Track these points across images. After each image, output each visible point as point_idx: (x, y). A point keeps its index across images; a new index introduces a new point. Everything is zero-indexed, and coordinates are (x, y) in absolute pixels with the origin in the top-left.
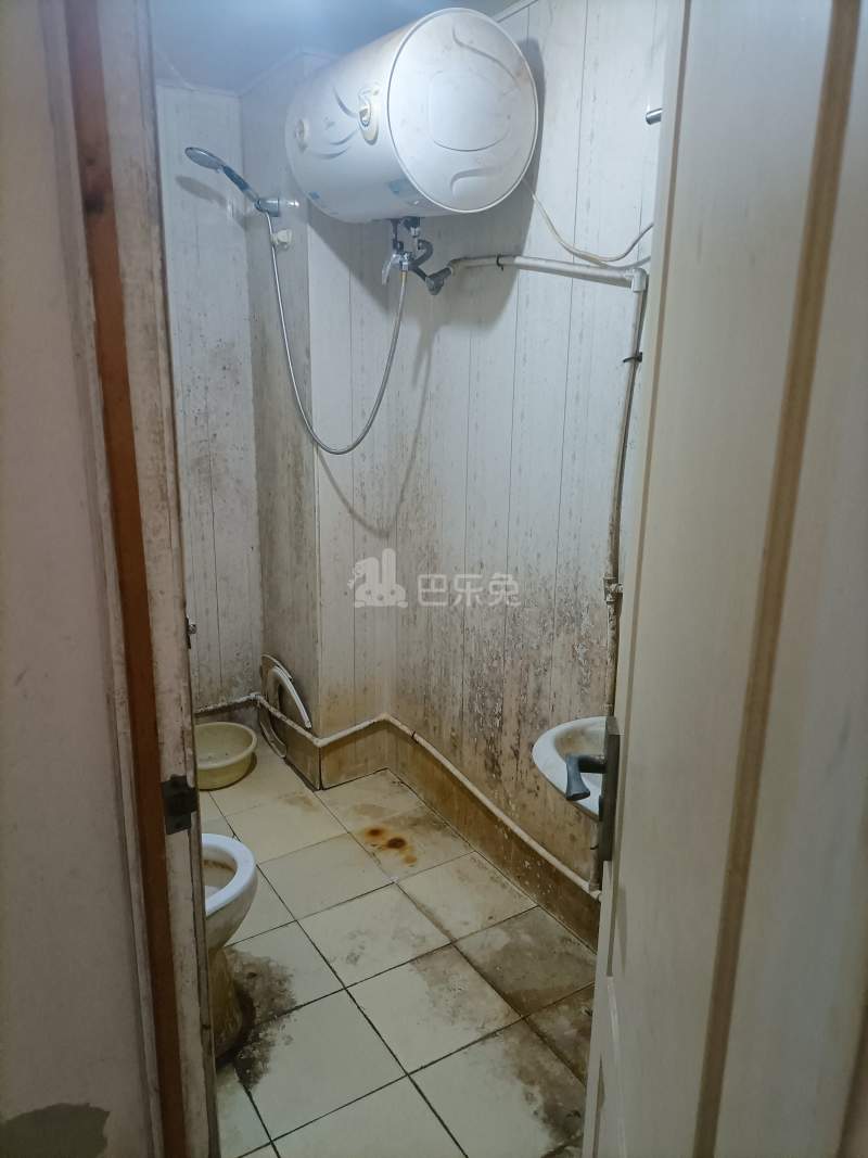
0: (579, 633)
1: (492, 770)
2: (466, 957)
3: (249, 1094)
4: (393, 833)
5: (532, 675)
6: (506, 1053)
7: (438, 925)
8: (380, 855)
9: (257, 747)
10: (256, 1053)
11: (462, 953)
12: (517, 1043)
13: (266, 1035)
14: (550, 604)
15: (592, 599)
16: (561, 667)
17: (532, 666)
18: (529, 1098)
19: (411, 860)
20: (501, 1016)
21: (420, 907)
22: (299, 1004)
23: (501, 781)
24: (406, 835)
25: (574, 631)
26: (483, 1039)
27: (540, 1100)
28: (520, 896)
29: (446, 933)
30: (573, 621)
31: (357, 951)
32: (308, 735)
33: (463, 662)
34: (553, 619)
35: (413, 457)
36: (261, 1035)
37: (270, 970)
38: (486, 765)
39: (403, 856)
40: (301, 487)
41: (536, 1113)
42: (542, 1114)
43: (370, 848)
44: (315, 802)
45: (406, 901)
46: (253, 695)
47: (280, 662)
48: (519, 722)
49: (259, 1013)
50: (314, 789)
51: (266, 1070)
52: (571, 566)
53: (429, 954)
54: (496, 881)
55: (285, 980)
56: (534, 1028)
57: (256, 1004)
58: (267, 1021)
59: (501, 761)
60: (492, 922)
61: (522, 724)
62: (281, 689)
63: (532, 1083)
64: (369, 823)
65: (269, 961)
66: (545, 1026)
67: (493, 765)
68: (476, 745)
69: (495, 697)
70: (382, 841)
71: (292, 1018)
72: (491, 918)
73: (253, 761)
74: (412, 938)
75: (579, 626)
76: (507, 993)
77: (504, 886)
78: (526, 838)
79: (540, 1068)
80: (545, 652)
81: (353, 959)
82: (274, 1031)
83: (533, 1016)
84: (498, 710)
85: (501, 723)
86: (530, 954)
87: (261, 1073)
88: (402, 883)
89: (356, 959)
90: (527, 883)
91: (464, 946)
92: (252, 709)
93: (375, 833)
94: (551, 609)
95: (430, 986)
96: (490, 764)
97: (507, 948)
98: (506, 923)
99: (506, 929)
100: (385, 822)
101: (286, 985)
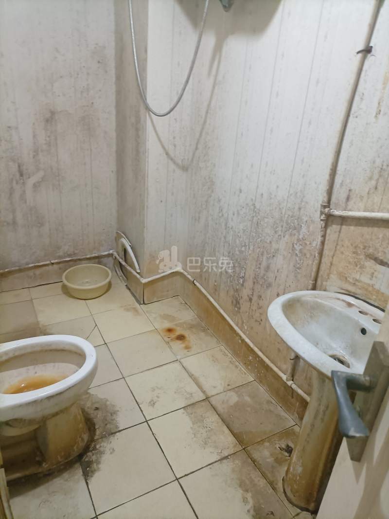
0: (298, 237)
1: (236, 306)
2: (214, 408)
3: (87, 483)
4: (179, 332)
5: (265, 258)
6: (233, 471)
7: (200, 387)
8: (172, 344)
9: (111, 278)
10: (94, 458)
11: (212, 405)
12: (240, 464)
13: (101, 446)
14: (282, 217)
15: (310, 217)
16: (284, 255)
17: (265, 253)
18: (245, 500)
19: (187, 348)
20: (232, 446)
21: (191, 376)
22: (120, 429)
23: (239, 312)
24: (186, 333)
25: (295, 235)
26: (221, 460)
27: (251, 502)
28: (245, 374)
29: (204, 392)
30: (295, 229)
31: (155, 399)
32: (138, 276)
33: (224, 246)
34: (282, 227)
35: (205, 122)
36: (98, 447)
37: (106, 406)
38: (232, 302)
39: (183, 345)
40: (139, 137)
41: (248, 511)
42: (252, 512)
43: (167, 339)
44: (140, 311)
45: (184, 371)
46: (111, 252)
47: (125, 236)
48: (254, 283)
49: (98, 432)
50: (140, 304)
51: (99, 469)
52: (299, 194)
53: (193, 404)
54: (232, 364)
55: (114, 413)
56: (249, 456)
57: (96, 427)
58: (102, 438)
59: (241, 301)
60: (230, 387)
61: (256, 284)
62: (125, 251)
63: (247, 491)
64: (167, 325)
65: (107, 400)
66: (256, 455)
67: (236, 303)
68: (228, 292)
69: (241, 267)
70: (173, 336)
71: (116, 437)
72: (229, 385)
73: (109, 286)
74: (185, 394)
75: (299, 232)
76: (235, 432)
77: (236, 367)
78: (252, 345)
79: (252, 481)
80: (274, 245)
81: (152, 403)
82: (105, 444)
83: (249, 448)
84: (242, 275)
85: (244, 282)
86: (249, 409)
87: (95, 470)
88: (182, 361)
89: (154, 404)
90: (249, 367)
91: (213, 401)
92: (110, 259)
93: (170, 330)
94: (281, 220)
95: (193, 424)
96: (234, 302)
97: (237, 405)
98: (237, 389)
99: (237, 393)
100: (176, 325)
101: (114, 416)
